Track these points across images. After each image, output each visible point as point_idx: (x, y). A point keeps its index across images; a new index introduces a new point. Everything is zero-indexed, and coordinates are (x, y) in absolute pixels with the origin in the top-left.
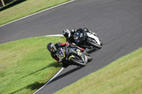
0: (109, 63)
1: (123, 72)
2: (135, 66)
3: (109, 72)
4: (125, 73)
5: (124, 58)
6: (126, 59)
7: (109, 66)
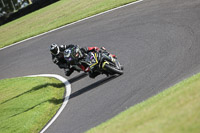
0: (117, 113)
1: (136, 126)
2: (152, 118)
3: (117, 127)
4: (139, 127)
5: (137, 106)
6: (141, 108)
7: (116, 118)
